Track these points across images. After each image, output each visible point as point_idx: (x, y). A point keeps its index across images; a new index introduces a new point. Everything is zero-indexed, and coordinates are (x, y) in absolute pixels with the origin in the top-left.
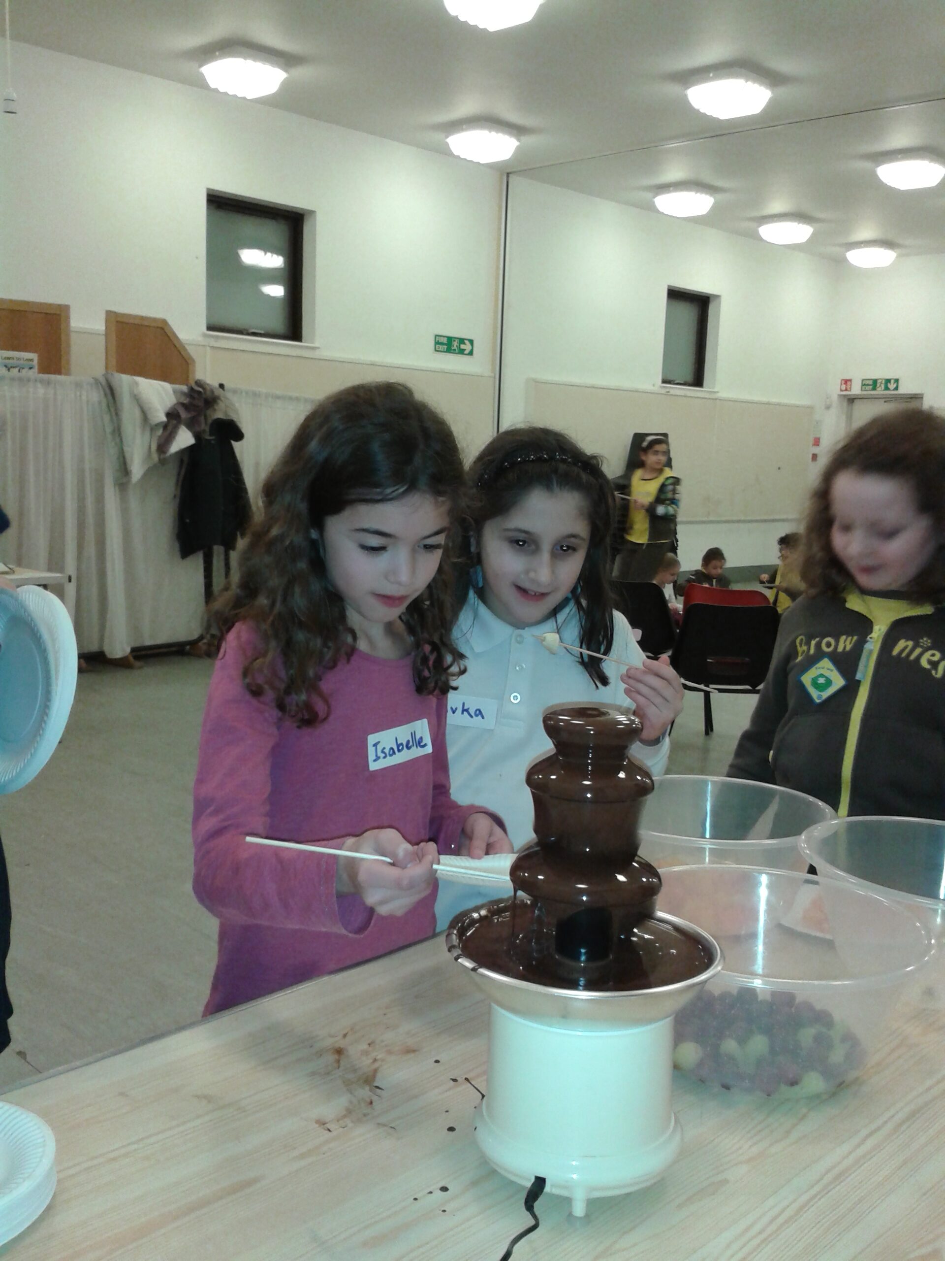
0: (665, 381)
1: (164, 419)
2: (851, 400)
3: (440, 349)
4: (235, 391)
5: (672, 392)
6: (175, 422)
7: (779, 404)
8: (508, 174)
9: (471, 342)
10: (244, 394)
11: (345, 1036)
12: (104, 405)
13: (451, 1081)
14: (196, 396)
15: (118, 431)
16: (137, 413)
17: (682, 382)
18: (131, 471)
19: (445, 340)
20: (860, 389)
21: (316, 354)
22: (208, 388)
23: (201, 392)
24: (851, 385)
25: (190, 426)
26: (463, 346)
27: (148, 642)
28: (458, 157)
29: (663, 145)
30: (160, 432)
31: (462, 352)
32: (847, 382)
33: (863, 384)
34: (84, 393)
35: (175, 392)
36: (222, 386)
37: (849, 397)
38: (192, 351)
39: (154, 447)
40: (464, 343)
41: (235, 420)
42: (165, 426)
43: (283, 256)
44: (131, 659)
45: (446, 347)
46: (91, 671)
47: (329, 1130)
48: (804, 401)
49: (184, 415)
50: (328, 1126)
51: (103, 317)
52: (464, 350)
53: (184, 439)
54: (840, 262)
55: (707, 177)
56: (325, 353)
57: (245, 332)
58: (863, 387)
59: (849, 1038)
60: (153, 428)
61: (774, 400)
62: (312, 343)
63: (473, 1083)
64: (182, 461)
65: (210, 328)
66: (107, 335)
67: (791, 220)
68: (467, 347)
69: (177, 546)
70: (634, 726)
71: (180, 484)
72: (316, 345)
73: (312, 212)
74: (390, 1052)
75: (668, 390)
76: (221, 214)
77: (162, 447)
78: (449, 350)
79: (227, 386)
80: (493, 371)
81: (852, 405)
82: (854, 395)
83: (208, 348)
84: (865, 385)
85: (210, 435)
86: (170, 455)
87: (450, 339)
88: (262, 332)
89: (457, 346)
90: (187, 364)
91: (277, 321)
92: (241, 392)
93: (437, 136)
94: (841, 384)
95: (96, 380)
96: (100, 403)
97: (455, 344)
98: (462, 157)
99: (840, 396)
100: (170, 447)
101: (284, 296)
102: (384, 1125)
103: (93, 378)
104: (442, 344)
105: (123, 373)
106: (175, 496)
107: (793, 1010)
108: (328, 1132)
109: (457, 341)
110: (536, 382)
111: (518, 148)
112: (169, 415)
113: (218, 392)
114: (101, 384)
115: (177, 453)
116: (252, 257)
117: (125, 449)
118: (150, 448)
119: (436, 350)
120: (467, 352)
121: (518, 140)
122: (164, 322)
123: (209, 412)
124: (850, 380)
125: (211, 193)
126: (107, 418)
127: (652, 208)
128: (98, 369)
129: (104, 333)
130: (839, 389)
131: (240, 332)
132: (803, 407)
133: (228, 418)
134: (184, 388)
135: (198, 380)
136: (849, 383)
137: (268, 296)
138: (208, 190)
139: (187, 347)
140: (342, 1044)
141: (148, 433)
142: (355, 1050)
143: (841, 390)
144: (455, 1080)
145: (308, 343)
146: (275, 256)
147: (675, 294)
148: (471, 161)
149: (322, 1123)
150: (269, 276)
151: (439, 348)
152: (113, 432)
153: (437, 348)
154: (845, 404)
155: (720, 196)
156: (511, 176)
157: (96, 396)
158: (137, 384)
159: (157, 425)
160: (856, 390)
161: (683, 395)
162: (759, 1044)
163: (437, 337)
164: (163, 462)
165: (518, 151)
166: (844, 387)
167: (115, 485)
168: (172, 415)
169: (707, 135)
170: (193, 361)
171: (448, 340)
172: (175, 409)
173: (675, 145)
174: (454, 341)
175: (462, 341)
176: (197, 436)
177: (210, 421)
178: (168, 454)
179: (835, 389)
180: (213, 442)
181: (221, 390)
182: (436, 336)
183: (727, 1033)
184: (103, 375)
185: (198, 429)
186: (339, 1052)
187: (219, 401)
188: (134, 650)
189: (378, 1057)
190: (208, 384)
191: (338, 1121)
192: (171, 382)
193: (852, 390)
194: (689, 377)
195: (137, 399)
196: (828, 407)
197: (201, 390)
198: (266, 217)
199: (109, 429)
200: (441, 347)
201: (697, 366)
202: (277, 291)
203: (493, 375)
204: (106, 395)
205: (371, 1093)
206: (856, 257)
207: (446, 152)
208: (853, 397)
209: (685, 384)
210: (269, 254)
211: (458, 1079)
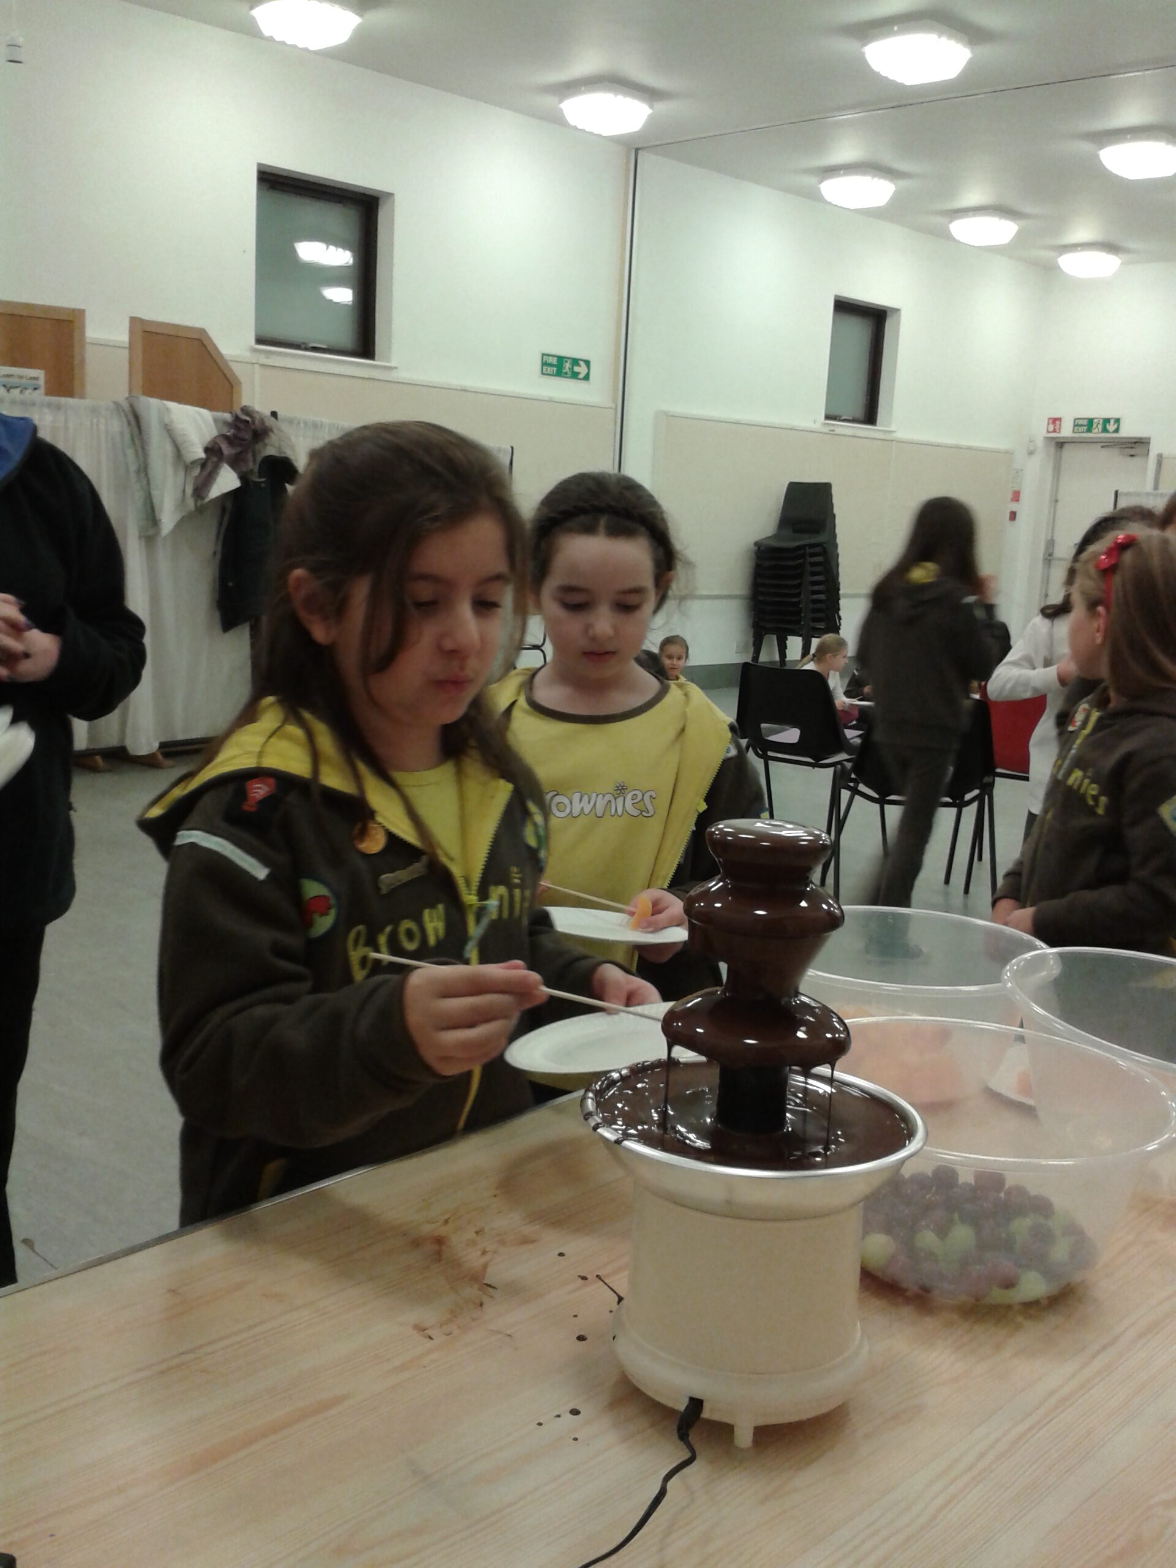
0: (827, 417)
1: (203, 455)
2: (1060, 444)
3: (549, 372)
4: (291, 421)
5: (838, 431)
6: (215, 459)
7: (969, 448)
8: (637, 150)
9: (588, 363)
10: (302, 425)
11: (446, 1222)
12: (127, 437)
13: (580, 1280)
14: (241, 425)
15: (144, 469)
16: (169, 448)
17: (851, 418)
18: (160, 520)
19: (554, 361)
20: (1071, 429)
21: (394, 376)
22: (258, 417)
23: (248, 421)
24: (1060, 425)
25: (234, 463)
26: (576, 369)
27: (180, 737)
28: (575, 128)
29: (833, 117)
30: (196, 471)
31: (575, 375)
32: (1055, 421)
33: (1076, 424)
34: (103, 421)
35: (216, 421)
36: (274, 414)
37: (1058, 440)
38: (237, 369)
39: (189, 490)
40: (579, 365)
41: (292, 458)
42: (203, 464)
43: (350, 250)
44: (160, 757)
45: (555, 369)
46: (110, 771)
47: (431, 1338)
48: (1002, 445)
49: (227, 450)
50: (428, 1332)
51: (126, 325)
52: (579, 373)
53: (227, 481)
54: (1048, 271)
55: (887, 158)
56: (403, 375)
57: (303, 346)
58: (1076, 428)
59: (1074, 1231)
60: (188, 467)
61: (964, 442)
62: (388, 362)
63: (606, 1282)
64: (224, 509)
65: (260, 341)
66: (131, 347)
67: (990, 215)
68: (582, 370)
69: (217, 616)
70: (821, 842)
71: (221, 537)
72: (393, 364)
73: (390, 195)
74: (502, 1243)
75: (832, 428)
76: (275, 195)
77: (200, 490)
78: (560, 373)
79: (280, 414)
80: (615, 400)
81: (1061, 451)
82: (1063, 438)
83: (256, 366)
84: (1078, 425)
85: (260, 477)
86: (210, 501)
87: (561, 359)
88: (324, 346)
89: (569, 368)
90: (232, 386)
91: (345, 334)
92: (299, 423)
93: (549, 100)
94: (1048, 424)
95: (116, 403)
96: (122, 433)
97: (568, 365)
98: (579, 127)
99: (1046, 438)
100: (209, 492)
101: (353, 301)
102: (498, 1332)
103: (114, 402)
104: (551, 365)
105: (152, 397)
106: (215, 553)
107: (1002, 1195)
108: (428, 1339)
109: (569, 362)
110: (669, 416)
111: (650, 117)
112: (207, 450)
113: (270, 422)
114: (123, 410)
115: (217, 498)
116: (311, 251)
117: (155, 493)
118: (184, 491)
119: (543, 373)
120: (581, 376)
121: (651, 107)
122: (203, 331)
123: (258, 446)
124: (1060, 419)
125: (262, 169)
126: (130, 452)
127: (818, 197)
128: (120, 391)
129: (127, 345)
130: (1045, 431)
131: (298, 347)
132: (997, 452)
133: (283, 455)
134: (228, 417)
135: (245, 406)
136: (1058, 423)
137: (331, 301)
138: (259, 165)
139: (231, 364)
140: (443, 1231)
141: (181, 474)
142: (458, 1241)
143: (1048, 432)
144: (584, 1278)
145: (382, 361)
146: (340, 250)
147: (844, 307)
148: (592, 133)
149: (420, 1329)
150: (333, 276)
151: (547, 371)
152: (138, 472)
153: (544, 370)
154: (1052, 449)
155: (904, 183)
156: (640, 152)
157: (117, 425)
158: (168, 410)
159: (193, 463)
160: (1067, 431)
161: (851, 434)
162: (962, 1235)
163: (545, 357)
164: (200, 510)
165: (651, 122)
166: (1051, 428)
167: (140, 537)
168: (212, 450)
169: (890, 105)
170: (239, 383)
171: (557, 360)
172: (216, 443)
173: (849, 116)
174: (567, 362)
175: (575, 362)
176: (243, 478)
177: (259, 459)
178: (207, 500)
179: (1040, 431)
180: (263, 485)
181: (273, 419)
182: (543, 355)
183: (923, 1224)
184: (127, 399)
185: (244, 469)
186: (440, 1241)
187: (271, 434)
188: (163, 745)
189: (487, 1249)
190: (257, 412)
191: (441, 1326)
192: (211, 409)
193: (1062, 430)
194: (859, 412)
195: (169, 431)
196: (1031, 453)
197: (248, 419)
198: (330, 200)
199: (133, 468)
200: (549, 369)
201: (869, 397)
202: (343, 295)
203: (614, 406)
204: (129, 423)
205: (481, 1293)
206: (1069, 263)
207: (558, 120)
208: (1062, 441)
209: (854, 421)
210: (332, 248)
211: (588, 1276)
